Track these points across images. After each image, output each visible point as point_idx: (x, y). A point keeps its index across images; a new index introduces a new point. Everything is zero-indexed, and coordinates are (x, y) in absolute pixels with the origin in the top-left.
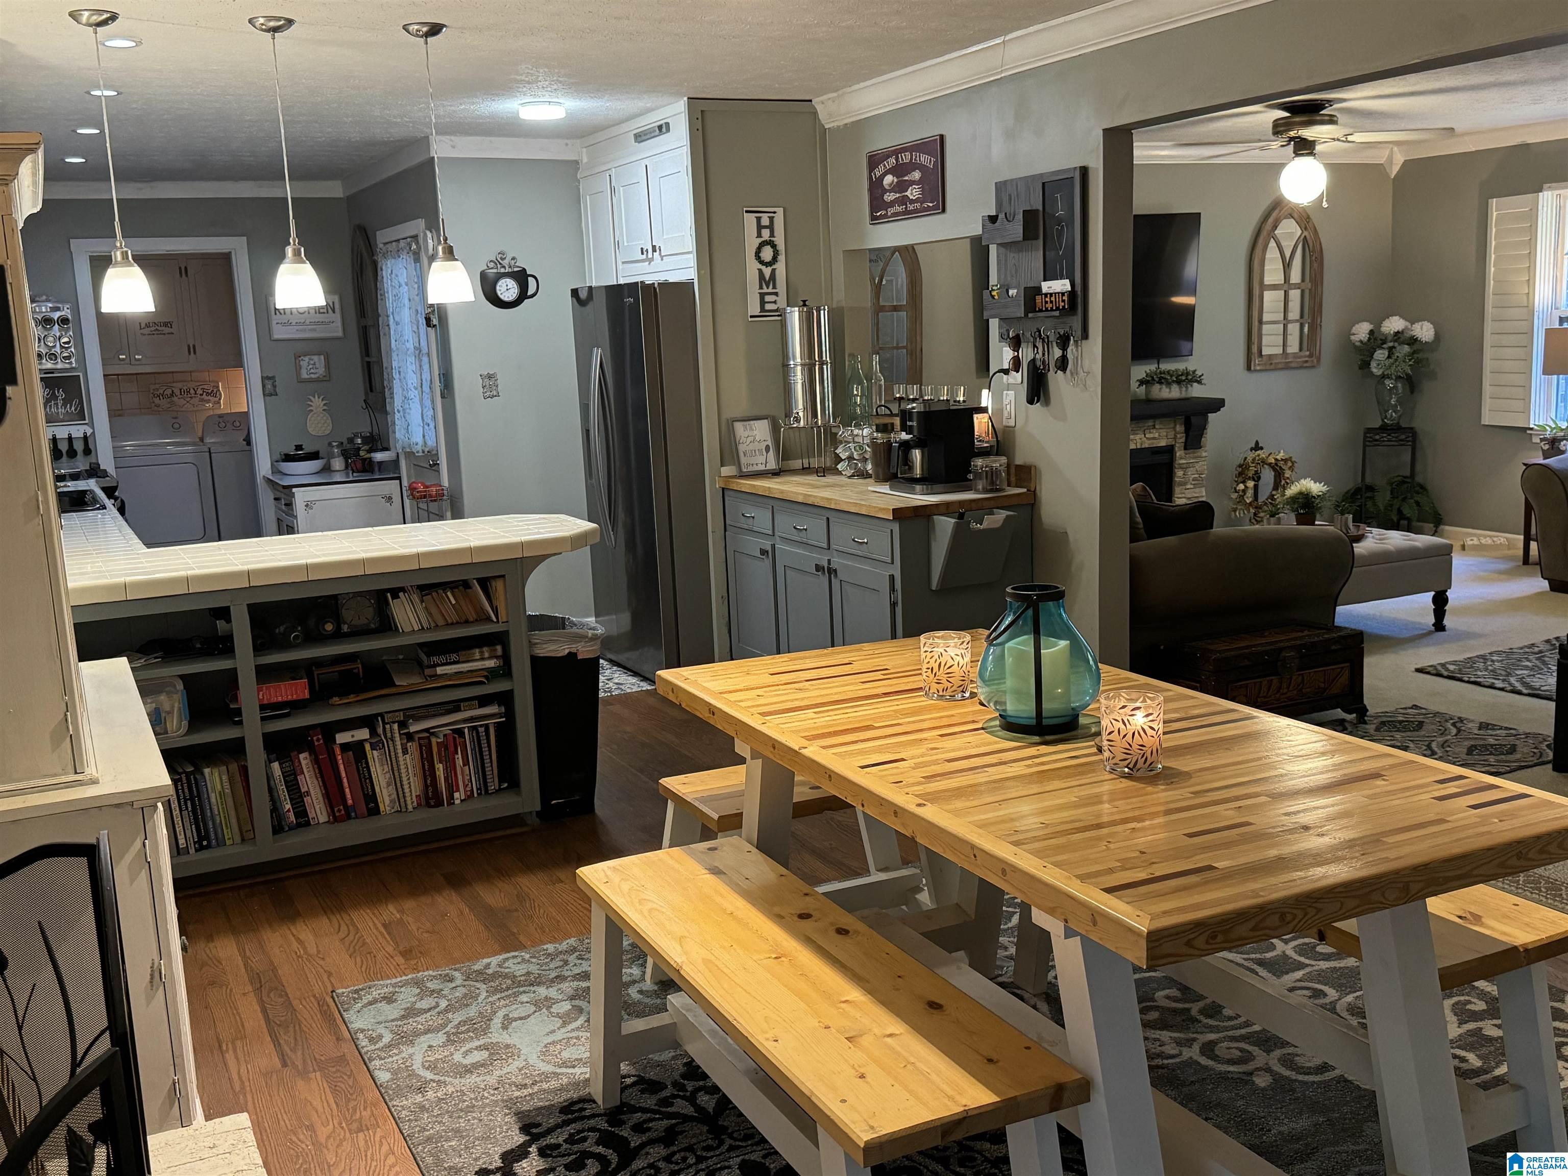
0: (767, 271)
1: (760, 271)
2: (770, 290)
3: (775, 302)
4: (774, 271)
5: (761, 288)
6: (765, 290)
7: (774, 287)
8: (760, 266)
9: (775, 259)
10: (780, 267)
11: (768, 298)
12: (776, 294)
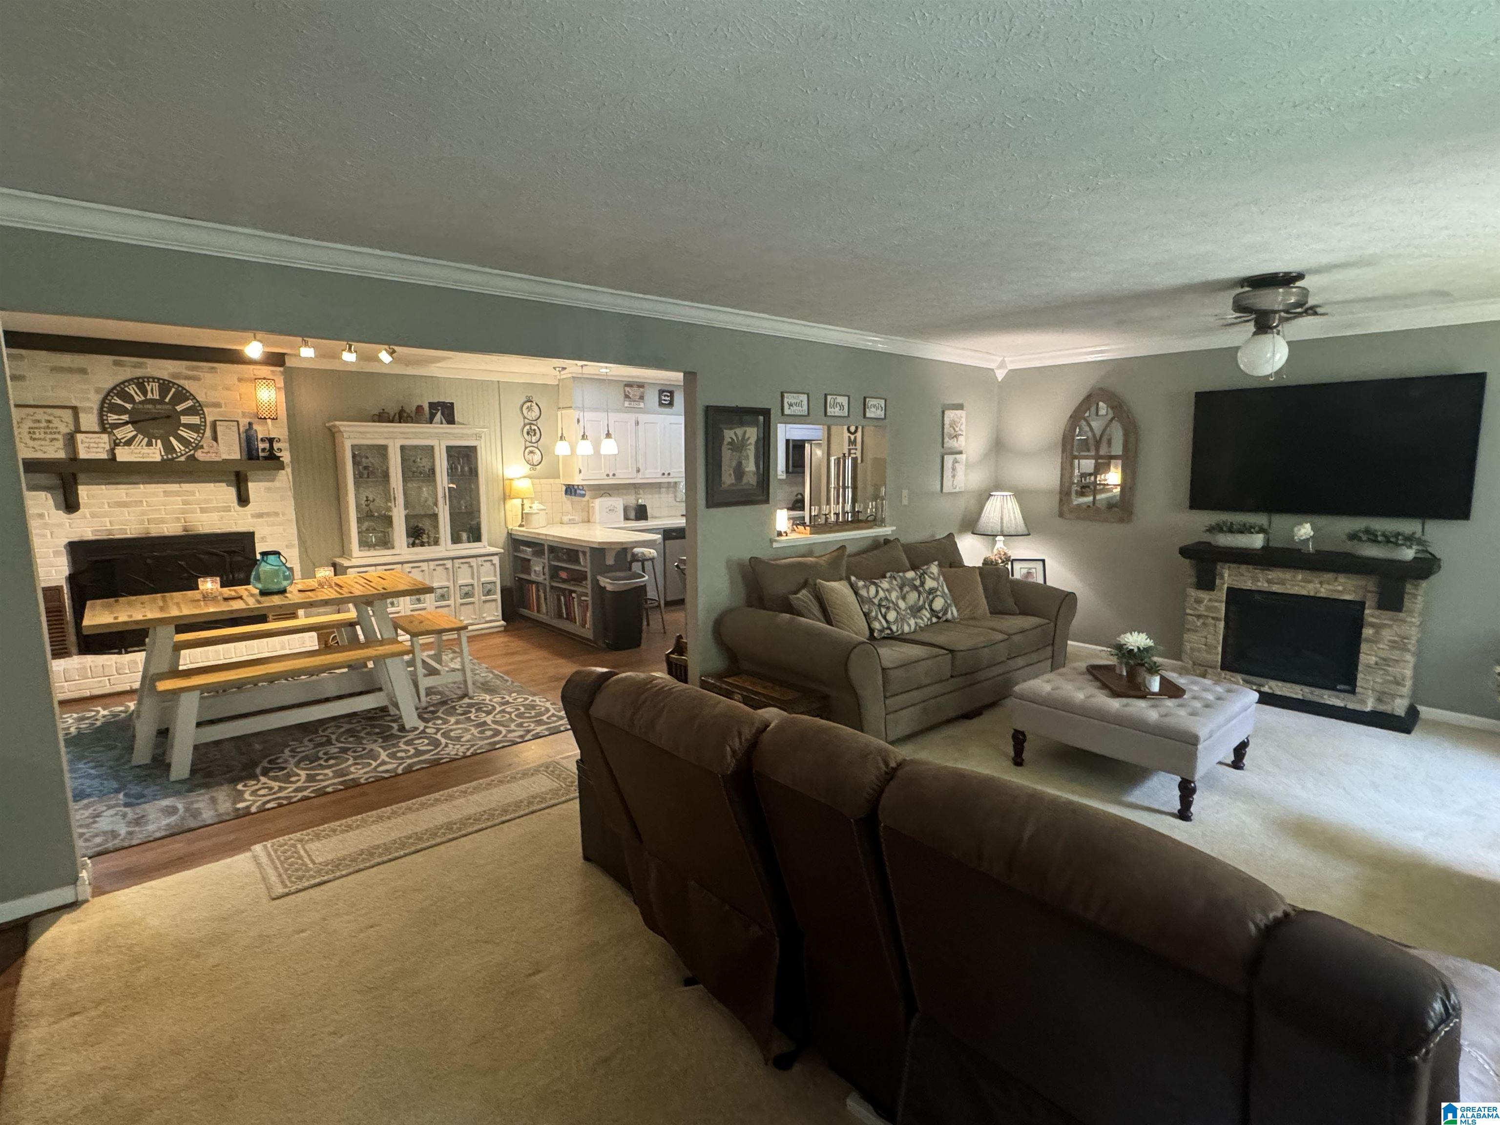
0: (852, 437)
1: (849, 437)
2: (854, 447)
3: (855, 454)
4: (855, 438)
5: (849, 446)
6: (851, 447)
7: (855, 445)
8: (849, 435)
9: (856, 431)
10: (859, 435)
11: (853, 451)
12: (856, 449)
